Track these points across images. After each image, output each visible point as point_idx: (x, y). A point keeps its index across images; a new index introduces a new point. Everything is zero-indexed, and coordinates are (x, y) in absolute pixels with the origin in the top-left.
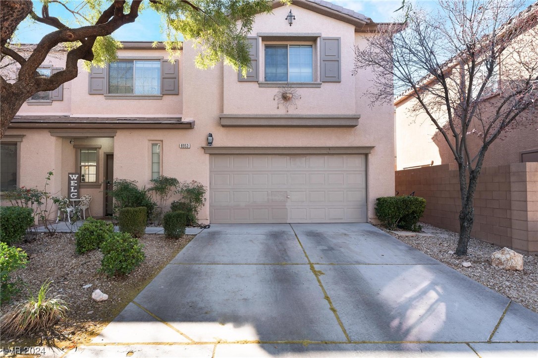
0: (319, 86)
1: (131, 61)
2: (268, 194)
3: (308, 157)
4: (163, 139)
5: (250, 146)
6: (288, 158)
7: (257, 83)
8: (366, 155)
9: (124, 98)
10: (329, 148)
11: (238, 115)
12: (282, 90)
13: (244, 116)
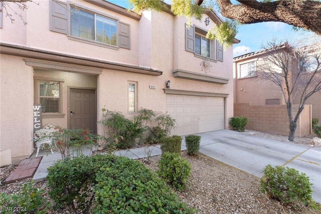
0: (216, 62)
1: (93, 13)
2: (191, 118)
3: (206, 97)
4: (139, 81)
5: (186, 90)
6: (199, 97)
7: (193, 54)
8: (225, 98)
9: (87, 42)
10: (216, 94)
11: (187, 71)
12: (204, 60)
13: (189, 72)
